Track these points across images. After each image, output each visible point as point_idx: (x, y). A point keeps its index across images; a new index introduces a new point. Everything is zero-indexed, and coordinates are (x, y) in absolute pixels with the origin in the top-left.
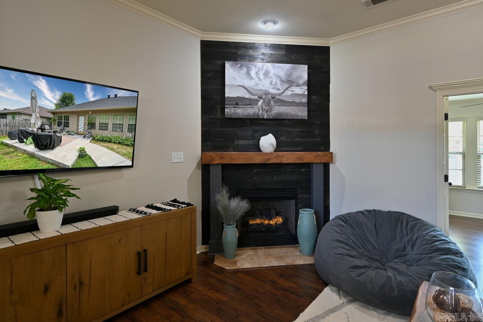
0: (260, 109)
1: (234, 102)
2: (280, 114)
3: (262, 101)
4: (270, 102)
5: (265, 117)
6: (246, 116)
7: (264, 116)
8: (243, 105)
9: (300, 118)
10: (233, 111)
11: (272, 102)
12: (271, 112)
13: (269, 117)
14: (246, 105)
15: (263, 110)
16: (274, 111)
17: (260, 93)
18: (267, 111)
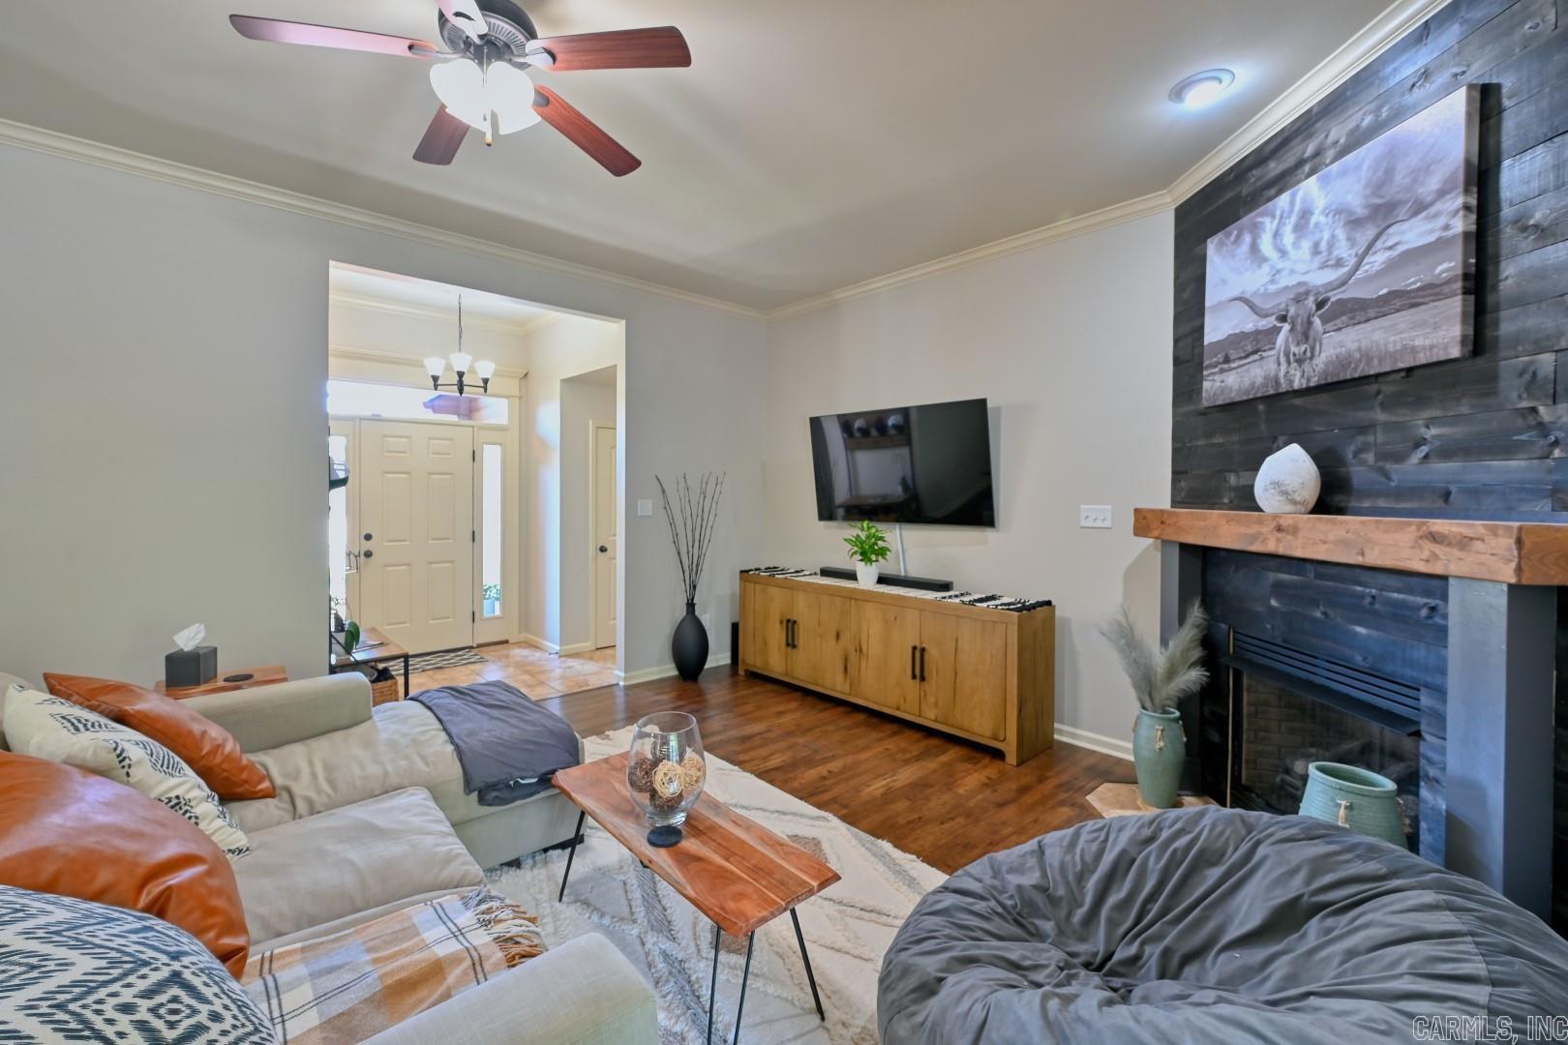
0: (1283, 359)
1: (1220, 357)
2: (1344, 362)
3: (1286, 327)
4: (1310, 323)
5: (1296, 385)
6: (1247, 392)
7: (1291, 382)
8: (1240, 358)
9: (1422, 359)
10: (1218, 384)
11: (1317, 321)
12: (1315, 362)
13: (1308, 380)
14: (1247, 357)
15: (1289, 363)
16: (1323, 356)
17: (1282, 300)
18: (1300, 361)
